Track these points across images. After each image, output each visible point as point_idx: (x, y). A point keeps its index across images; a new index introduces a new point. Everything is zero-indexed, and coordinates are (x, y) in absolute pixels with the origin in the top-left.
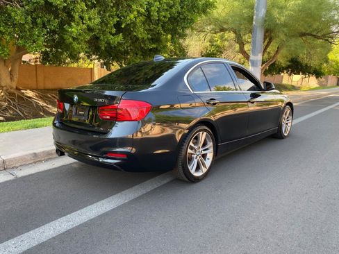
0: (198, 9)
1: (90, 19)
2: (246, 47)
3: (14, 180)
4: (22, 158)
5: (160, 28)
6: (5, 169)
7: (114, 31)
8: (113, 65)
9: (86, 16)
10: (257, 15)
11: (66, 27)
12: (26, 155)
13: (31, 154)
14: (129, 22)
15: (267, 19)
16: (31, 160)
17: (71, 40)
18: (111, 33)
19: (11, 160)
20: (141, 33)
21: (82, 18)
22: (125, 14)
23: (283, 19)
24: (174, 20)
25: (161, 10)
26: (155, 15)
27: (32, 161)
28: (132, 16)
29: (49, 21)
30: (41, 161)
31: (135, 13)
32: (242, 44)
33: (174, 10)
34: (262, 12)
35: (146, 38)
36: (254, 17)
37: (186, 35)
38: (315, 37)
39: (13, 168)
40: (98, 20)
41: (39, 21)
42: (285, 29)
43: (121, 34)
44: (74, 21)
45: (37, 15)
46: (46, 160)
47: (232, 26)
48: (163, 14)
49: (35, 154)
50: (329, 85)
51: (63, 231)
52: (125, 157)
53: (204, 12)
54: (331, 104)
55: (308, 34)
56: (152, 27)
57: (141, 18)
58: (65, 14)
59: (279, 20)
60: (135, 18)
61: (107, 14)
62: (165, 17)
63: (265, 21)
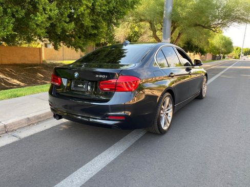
0: (128, 4)
1: (51, 10)
2: (158, 33)
3: (19, 141)
4: (19, 123)
5: (101, 18)
6: (6, 132)
7: (68, 20)
8: (60, 45)
9: (48, 8)
10: (166, 11)
11: (32, 16)
12: (22, 120)
13: (26, 119)
14: (80, 13)
15: (173, 13)
16: (26, 123)
17: (35, 26)
18: (65, 22)
19: (10, 125)
20: (87, 22)
21: (44, 9)
22: (76, 7)
23: (184, 14)
24: (110, 12)
25: (102, 5)
26: (98, 9)
27: (27, 125)
28: (82, 9)
29: (17, 11)
30: (33, 124)
31: (85, 6)
32: (155, 31)
33: (111, 5)
34: (170, 9)
35: (90, 25)
36: (164, 12)
37: (119, 24)
38: (204, 27)
39: (13, 131)
40: (57, 11)
41: (9, 10)
42: (186, 21)
43: (73, 23)
44: (38, 12)
45: (7, 6)
46: (37, 123)
47: (148, 18)
48: (104, 8)
49: (28, 118)
50: (207, 60)
51: (87, 179)
52: (124, 119)
53: (132, 7)
54: (217, 74)
55: (199, 25)
56: (95, 17)
57: (88, 10)
58: (31, 6)
59: (182, 14)
60: (84, 10)
61: (63, 7)
62: (104, 10)
63: (172, 15)
